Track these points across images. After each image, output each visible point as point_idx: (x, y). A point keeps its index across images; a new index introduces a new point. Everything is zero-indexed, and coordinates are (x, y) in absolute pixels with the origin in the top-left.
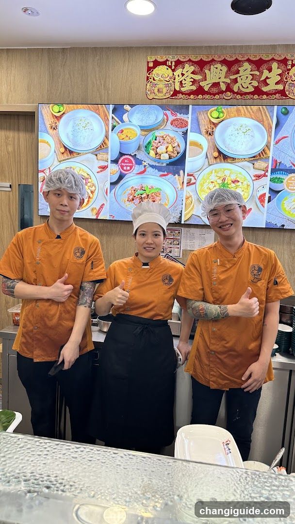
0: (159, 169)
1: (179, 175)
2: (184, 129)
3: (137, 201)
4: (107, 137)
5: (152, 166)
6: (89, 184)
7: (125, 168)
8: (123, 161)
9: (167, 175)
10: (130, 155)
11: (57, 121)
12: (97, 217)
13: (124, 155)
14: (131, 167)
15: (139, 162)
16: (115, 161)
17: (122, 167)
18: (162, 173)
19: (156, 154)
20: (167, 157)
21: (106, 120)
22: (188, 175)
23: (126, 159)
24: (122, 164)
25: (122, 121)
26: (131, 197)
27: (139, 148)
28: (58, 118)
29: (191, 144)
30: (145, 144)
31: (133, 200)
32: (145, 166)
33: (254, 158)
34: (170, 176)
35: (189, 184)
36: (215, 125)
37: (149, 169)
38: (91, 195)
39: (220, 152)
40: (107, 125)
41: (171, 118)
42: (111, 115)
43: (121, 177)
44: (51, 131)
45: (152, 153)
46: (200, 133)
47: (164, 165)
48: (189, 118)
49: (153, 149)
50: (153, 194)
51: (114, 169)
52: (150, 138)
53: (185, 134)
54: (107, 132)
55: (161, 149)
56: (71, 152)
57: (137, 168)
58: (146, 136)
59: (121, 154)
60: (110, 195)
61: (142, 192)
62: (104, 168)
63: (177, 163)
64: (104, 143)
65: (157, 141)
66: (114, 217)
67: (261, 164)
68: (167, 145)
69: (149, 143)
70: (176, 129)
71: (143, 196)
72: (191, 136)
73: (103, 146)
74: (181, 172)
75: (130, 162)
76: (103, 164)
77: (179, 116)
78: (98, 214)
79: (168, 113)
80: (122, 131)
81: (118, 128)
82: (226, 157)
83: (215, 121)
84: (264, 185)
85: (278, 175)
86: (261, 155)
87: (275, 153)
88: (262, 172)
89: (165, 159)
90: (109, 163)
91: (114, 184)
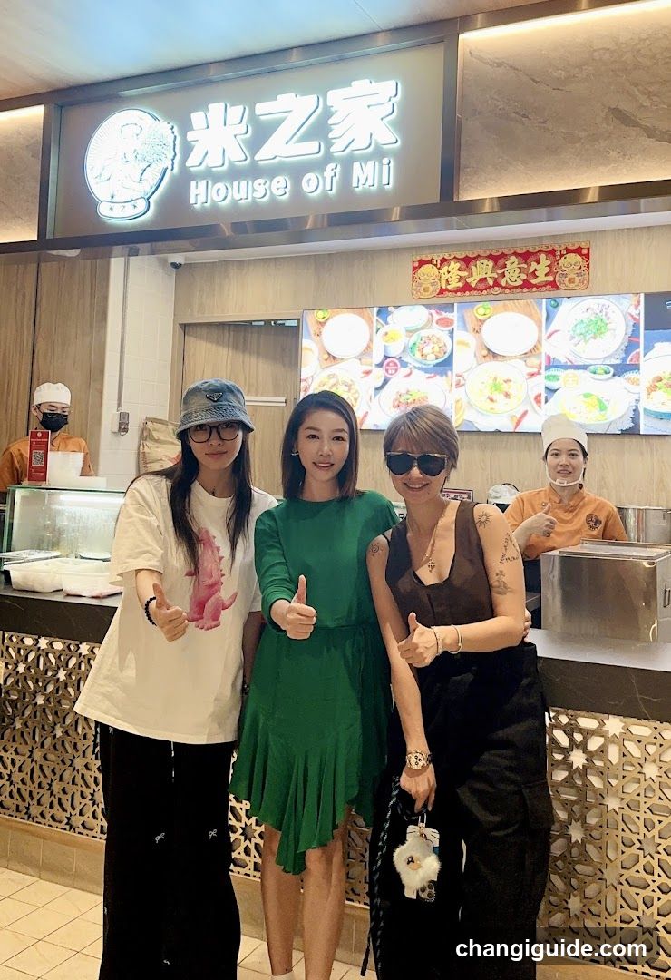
0: (425, 370)
1: (447, 376)
2: (450, 328)
3: (403, 407)
4: (371, 340)
5: (416, 368)
6: (352, 391)
7: (390, 372)
8: (388, 365)
9: (434, 377)
10: (395, 358)
11: (321, 327)
13: (390, 357)
14: (396, 370)
15: (404, 364)
16: (380, 365)
17: (387, 370)
18: (428, 375)
19: (422, 355)
20: (433, 357)
21: (370, 322)
22: (458, 376)
23: (392, 361)
24: (388, 368)
25: (387, 323)
26: (396, 403)
27: (405, 350)
28: (322, 324)
29: (459, 343)
30: (411, 345)
31: (399, 406)
32: (411, 368)
33: (527, 355)
34: (438, 377)
35: (458, 385)
36: (482, 322)
37: (416, 372)
39: (489, 350)
40: (371, 328)
41: (436, 317)
42: (375, 317)
43: (386, 382)
44: (315, 338)
45: (418, 355)
46: (467, 331)
47: (431, 366)
48: (454, 316)
49: (419, 350)
50: (420, 399)
51: (379, 375)
52: (415, 338)
53: (452, 332)
54: (372, 336)
55: (427, 350)
56: (334, 358)
57: (404, 371)
58: (411, 336)
59: (386, 357)
60: (375, 401)
61: (408, 396)
62: (368, 373)
63: (445, 365)
64: (368, 347)
65: (422, 342)
66: (377, 426)
67: (534, 361)
68: (432, 345)
69: (415, 344)
70: (443, 328)
71: (409, 401)
72: (459, 335)
73: (368, 350)
74: (449, 373)
75: (395, 364)
76: (368, 368)
77: (445, 315)
79: (433, 312)
80: (386, 334)
81: (382, 331)
82: (495, 355)
83: (482, 318)
84: (539, 385)
85: (553, 372)
86: (534, 351)
87: (547, 348)
88: (535, 370)
89: (432, 360)
90: (373, 367)
91: (378, 389)
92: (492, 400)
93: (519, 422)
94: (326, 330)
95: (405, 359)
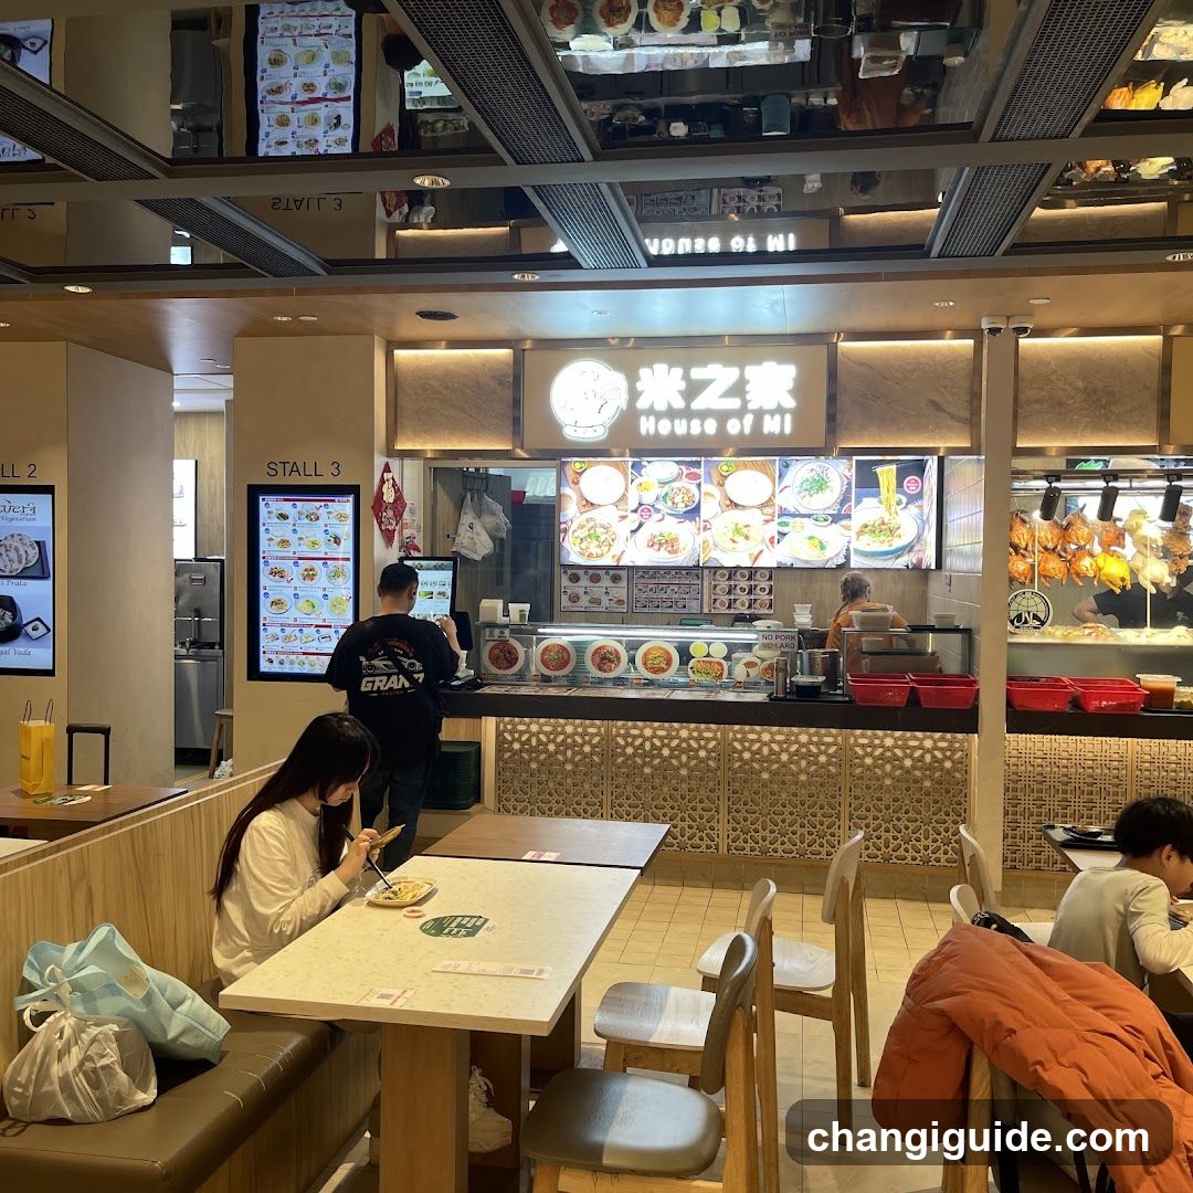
0: (677, 516)
1: (695, 522)
2: (698, 481)
3: (656, 547)
4: (626, 490)
5: (671, 515)
6: (610, 533)
7: (644, 517)
8: (642, 511)
9: (683, 522)
10: (648, 505)
12: (618, 563)
13: (643, 505)
14: (650, 516)
15: (658, 511)
16: (635, 511)
17: (641, 516)
18: (679, 520)
19: (673, 504)
20: (683, 505)
21: (625, 474)
22: (705, 521)
23: (646, 508)
24: (642, 513)
25: (641, 475)
26: (651, 543)
27: (657, 499)
28: (580, 474)
29: (705, 493)
30: (663, 495)
31: (653, 545)
32: (663, 514)
33: (763, 506)
34: (687, 522)
35: (705, 529)
36: (726, 477)
37: (667, 517)
38: (611, 543)
39: (731, 501)
40: (626, 479)
41: (686, 472)
42: (630, 470)
43: (641, 525)
44: (572, 486)
45: (670, 503)
46: (712, 483)
47: (681, 513)
48: (701, 471)
49: (670, 499)
50: (672, 540)
51: (634, 519)
52: (666, 489)
53: (699, 485)
54: (627, 485)
55: (678, 499)
56: (592, 505)
57: (657, 516)
58: (663, 487)
59: (640, 505)
60: (631, 542)
61: (661, 538)
62: (624, 517)
63: (693, 512)
64: (624, 496)
65: (673, 492)
66: (634, 563)
67: (768, 510)
68: (682, 495)
69: (667, 494)
70: (691, 482)
71: (662, 542)
72: (705, 487)
73: (623, 498)
74: (697, 519)
75: (649, 511)
76: (624, 513)
77: (693, 470)
78: (619, 560)
79: (683, 467)
80: (640, 484)
81: (636, 482)
82: (736, 505)
83: (724, 474)
84: (773, 529)
85: (784, 519)
86: (769, 503)
87: (780, 500)
88: (770, 518)
89: (682, 508)
90: (629, 513)
91: (633, 532)
92: (734, 541)
93: (756, 559)
94: (584, 480)
95: (657, 506)
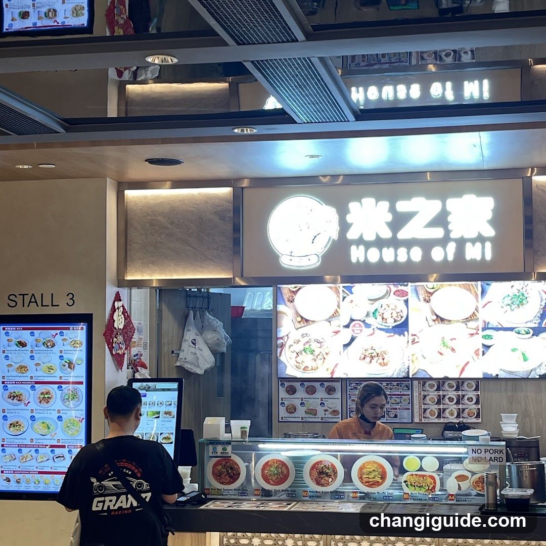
0: (387, 331)
1: (404, 336)
2: (405, 298)
3: (368, 359)
4: (338, 306)
5: (380, 329)
6: (324, 347)
7: (356, 332)
8: (354, 326)
9: (393, 336)
10: (360, 320)
11: (294, 295)
12: (332, 376)
13: (354, 320)
14: (361, 330)
15: (368, 326)
16: (347, 326)
17: (353, 331)
18: (389, 334)
19: (383, 319)
20: (392, 320)
21: (337, 292)
22: (413, 335)
23: (357, 324)
24: (354, 328)
25: (352, 293)
26: (363, 357)
27: (368, 315)
28: (295, 293)
29: (413, 310)
30: (373, 311)
31: (364, 358)
32: (373, 329)
33: (467, 320)
34: (397, 336)
35: (413, 342)
36: (431, 294)
37: (377, 331)
38: (325, 356)
39: (437, 316)
40: (338, 297)
41: (393, 289)
42: (342, 288)
43: (353, 339)
44: (288, 304)
45: (379, 318)
46: (419, 300)
47: (391, 327)
48: (409, 289)
49: (380, 315)
50: (382, 353)
51: (346, 334)
52: (377, 305)
53: (406, 302)
54: (339, 302)
55: (387, 315)
56: (307, 321)
57: (368, 331)
58: (372, 304)
59: (352, 320)
60: (344, 355)
61: (372, 351)
62: (336, 332)
63: (402, 327)
64: (337, 312)
65: (382, 309)
66: (347, 375)
67: (472, 324)
68: (391, 311)
69: (376, 310)
70: (399, 298)
71: (373, 355)
72: (412, 303)
73: (336, 314)
74: (406, 333)
75: (360, 326)
76: (337, 329)
77: (400, 288)
78: (332, 373)
79: (391, 285)
80: (351, 301)
81: (348, 299)
82: (442, 320)
83: (431, 291)
84: (478, 341)
85: (488, 332)
86: (473, 317)
87: (483, 315)
88: (475, 331)
89: (391, 323)
90: (341, 329)
91: (346, 346)
92: (441, 354)
93: (463, 370)
94: (298, 298)
95: (368, 321)
